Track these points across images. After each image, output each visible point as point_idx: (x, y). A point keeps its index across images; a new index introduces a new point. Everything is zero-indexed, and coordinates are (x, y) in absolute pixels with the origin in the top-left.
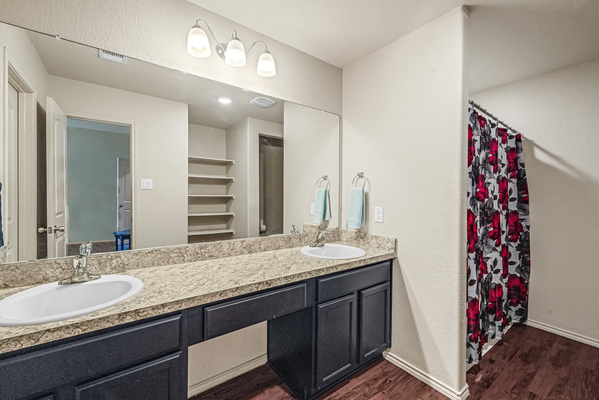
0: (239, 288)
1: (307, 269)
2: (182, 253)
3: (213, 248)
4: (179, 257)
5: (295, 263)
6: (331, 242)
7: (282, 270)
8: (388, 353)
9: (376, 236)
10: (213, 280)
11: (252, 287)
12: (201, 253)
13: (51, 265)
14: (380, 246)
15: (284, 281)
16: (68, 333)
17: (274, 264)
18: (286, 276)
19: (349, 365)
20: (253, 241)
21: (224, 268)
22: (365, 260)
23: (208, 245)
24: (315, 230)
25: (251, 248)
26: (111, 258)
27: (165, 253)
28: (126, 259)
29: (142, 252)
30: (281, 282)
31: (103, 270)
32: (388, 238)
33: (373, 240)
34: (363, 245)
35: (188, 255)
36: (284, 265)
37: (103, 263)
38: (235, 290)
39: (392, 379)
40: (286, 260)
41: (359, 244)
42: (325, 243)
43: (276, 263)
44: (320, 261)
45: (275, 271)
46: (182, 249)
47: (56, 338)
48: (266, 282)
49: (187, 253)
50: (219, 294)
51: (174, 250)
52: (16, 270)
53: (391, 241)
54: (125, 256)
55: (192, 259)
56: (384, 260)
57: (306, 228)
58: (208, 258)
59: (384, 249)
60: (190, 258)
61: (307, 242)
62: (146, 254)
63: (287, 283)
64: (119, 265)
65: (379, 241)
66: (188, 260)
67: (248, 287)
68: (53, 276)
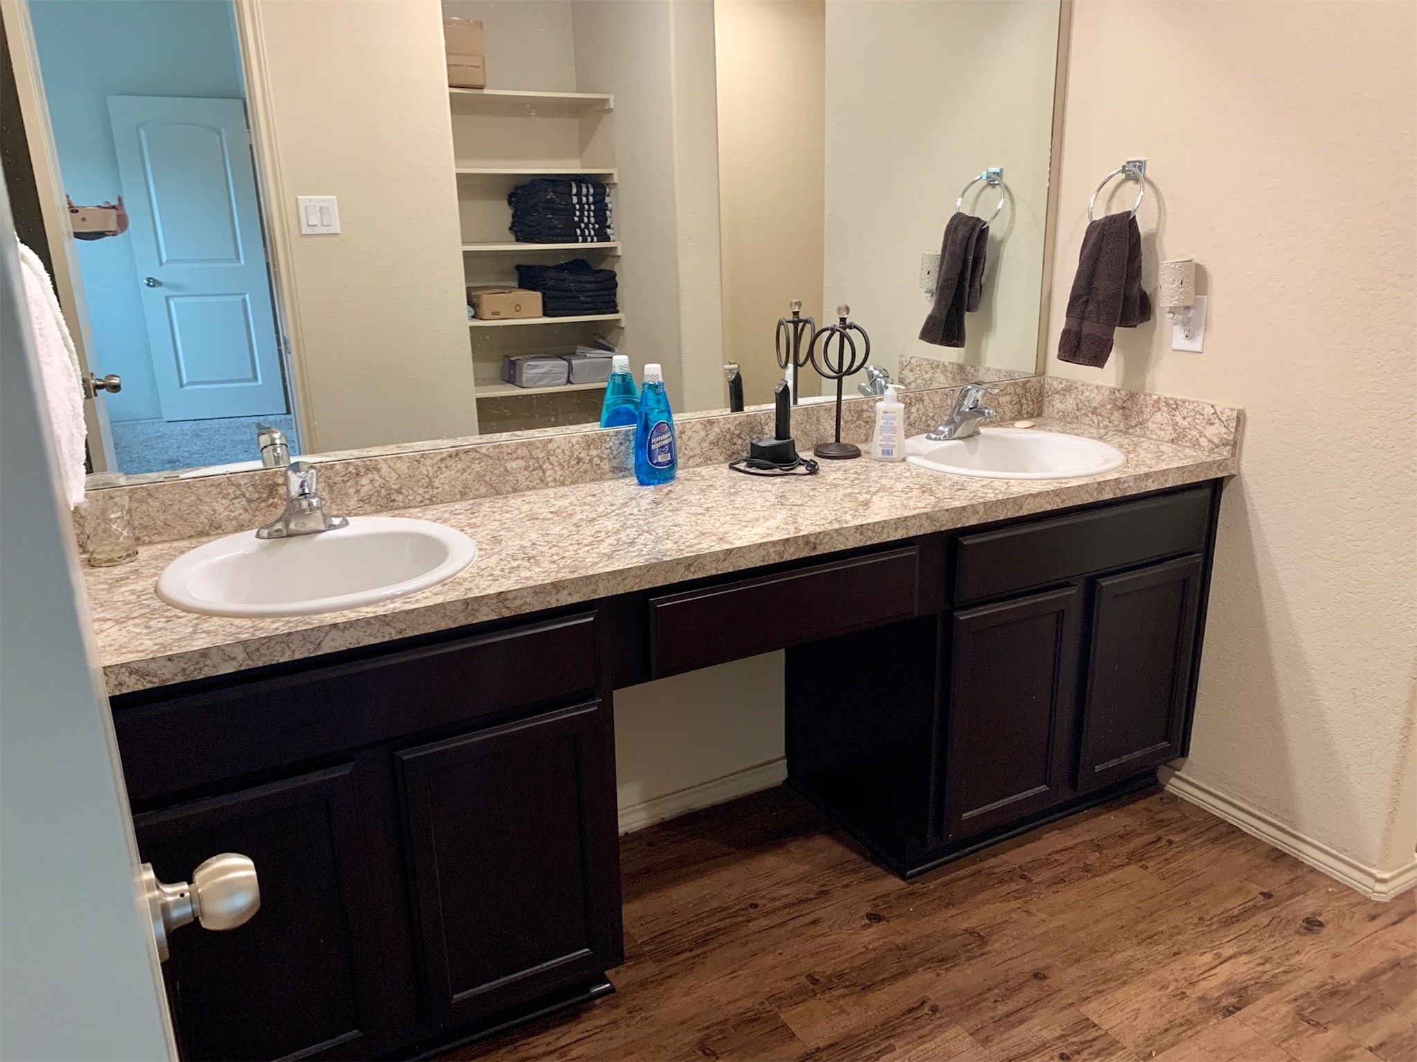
0: (735, 552)
1: (923, 506)
2: (537, 459)
3: (621, 444)
4: (530, 469)
5: (882, 489)
6: (1002, 420)
7: (846, 510)
8: (1176, 772)
9: (1172, 402)
10: (654, 533)
11: (766, 552)
12: (588, 458)
13: (222, 489)
14: (1181, 436)
15: (854, 539)
16: (371, 636)
17: (817, 494)
18: (862, 526)
19: (1044, 788)
20: (740, 423)
21: (670, 504)
22: (1120, 483)
23: (608, 436)
24: (946, 377)
25: (735, 444)
26: (355, 471)
27: (491, 458)
28: (395, 476)
29: (431, 456)
30: (845, 540)
31: (340, 505)
32: (1213, 406)
33: (1158, 415)
34: (1121, 431)
35: (553, 465)
36: (850, 494)
37: (338, 485)
38: (722, 556)
39: (1176, 838)
40: (852, 481)
41: (1106, 427)
42: (984, 425)
43: (824, 490)
44: (966, 484)
45: (825, 512)
46: (537, 448)
47: (351, 644)
48: (805, 538)
49: (551, 458)
50: (683, 565)
51: (516, 449)
52: (149, 500)
53: (1224, 419)
54: (390, 467)
55: (565, 477)
56: (1188, 482)
57: (911, 371)
58: (611, 475)
59: (1195, 444)
60: (560, 473)
61: (917, 423)
62: (442, 460)
63: (862, 544)
64: (379, 492)
65: (1179, 419)
66: (555, 479)
67: (755, 551)
68: (229, 519)
